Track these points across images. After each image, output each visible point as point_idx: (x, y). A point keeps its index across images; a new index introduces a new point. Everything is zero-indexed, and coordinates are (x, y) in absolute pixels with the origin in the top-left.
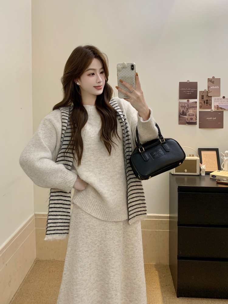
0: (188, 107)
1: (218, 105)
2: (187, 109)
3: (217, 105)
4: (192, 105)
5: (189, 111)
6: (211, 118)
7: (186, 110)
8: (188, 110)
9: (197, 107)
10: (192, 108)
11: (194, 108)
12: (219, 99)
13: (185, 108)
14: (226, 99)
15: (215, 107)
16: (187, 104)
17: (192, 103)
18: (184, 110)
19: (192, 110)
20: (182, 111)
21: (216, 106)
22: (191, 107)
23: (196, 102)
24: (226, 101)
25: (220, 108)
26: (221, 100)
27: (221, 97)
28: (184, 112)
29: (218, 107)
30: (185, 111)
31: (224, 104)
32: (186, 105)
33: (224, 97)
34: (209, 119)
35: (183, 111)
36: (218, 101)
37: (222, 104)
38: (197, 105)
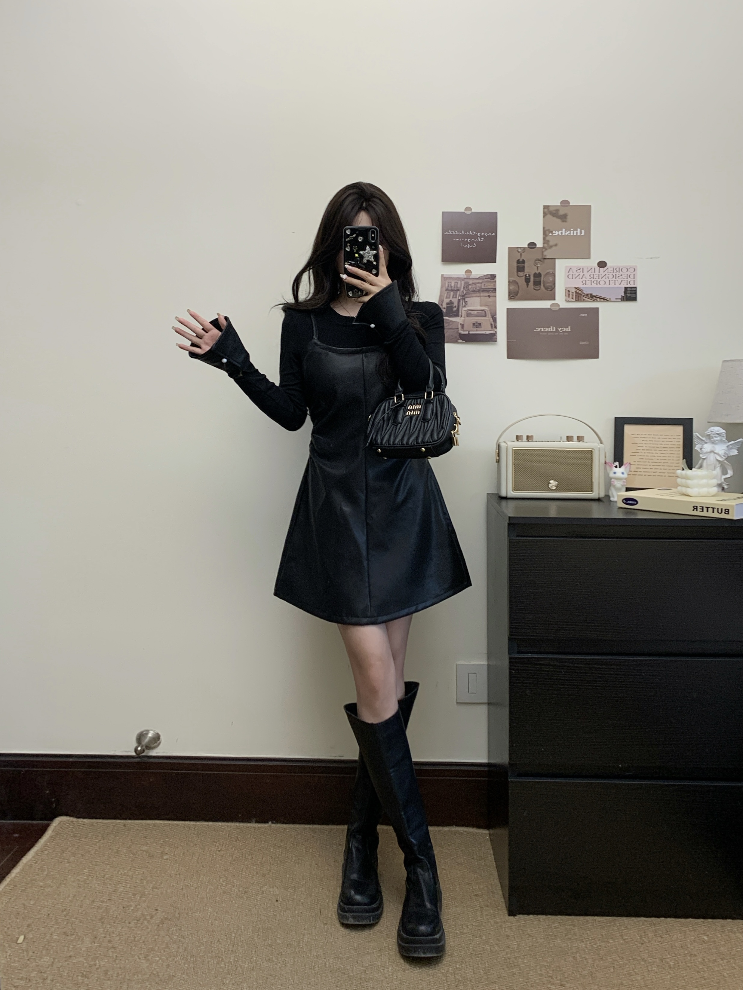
0: (465, 292)
1: (580, 285)
2: (464, 297)
3: (576, 288)
4: (479, 285)
5: (469, 303)
6: (551, 329)
7: (459, 301)
8: (466, 300)
9: (495, 289)
10: (478, 295)
11: (487, 294)
12: (585, 270)
13: (458, 292)
14: (609, 269)
15: (568, 293)
16: (465, 283)
17: (479, 278)
18: (453, 300)
19: (478, 299)
20: (447, 304)
21: (574, 290)
22: (474, 291)
23: (493, 277)
24: (611, 276)
25: (587, 295)
26: (590, 273)
27: (593, 262)
28: (452, 308)
29: (579, 295)
30: (456, 304)
31: (602, 283)
32: (461, 285)
33: (602, 264)
34: (544, 332)
35: (451, 303)
36: (582, 274)
37: (594, 285)
38: (495, 285)
